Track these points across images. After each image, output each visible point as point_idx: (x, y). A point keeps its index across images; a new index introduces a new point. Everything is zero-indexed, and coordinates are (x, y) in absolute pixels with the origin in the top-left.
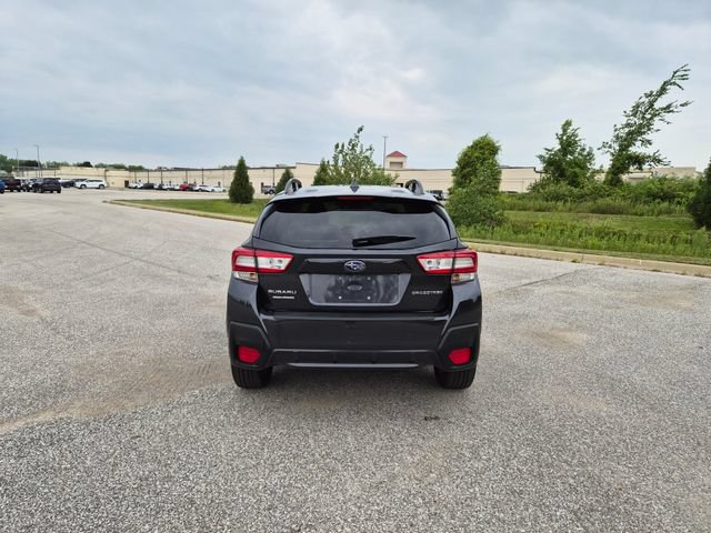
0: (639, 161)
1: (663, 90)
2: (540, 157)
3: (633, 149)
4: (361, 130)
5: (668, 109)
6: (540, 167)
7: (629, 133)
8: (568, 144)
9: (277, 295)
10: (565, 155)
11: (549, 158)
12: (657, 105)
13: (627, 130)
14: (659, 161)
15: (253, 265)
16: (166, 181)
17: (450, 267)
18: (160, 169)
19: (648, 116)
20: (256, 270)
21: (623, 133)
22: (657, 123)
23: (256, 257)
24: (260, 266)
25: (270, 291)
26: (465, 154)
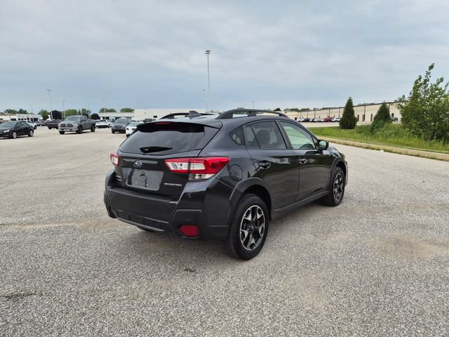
4: (431, 67)
16: (317, 117)
17: (186, 169)
18: (315, 110)
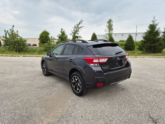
0: (77, 37)
1: (79, 24)
2: (58, 36)
3: (76, 35)
4: (13, 26)
5: (81, 27)
6: (58, 38)
7: (75, 32)
8: (63, 33)
9: (105, 68)
10: (63, 36)
11: (60, 36)
12: (79, 26)
13: (74, 31)
14: (81, 37)
15: (98, 62)
19: (78, 29)
20: (99, 63)
21: (74, 32)
22: (79, 30)
23: (99, 59)
24: (100, 62)
25: (103, 67)
26: (41, 35)
